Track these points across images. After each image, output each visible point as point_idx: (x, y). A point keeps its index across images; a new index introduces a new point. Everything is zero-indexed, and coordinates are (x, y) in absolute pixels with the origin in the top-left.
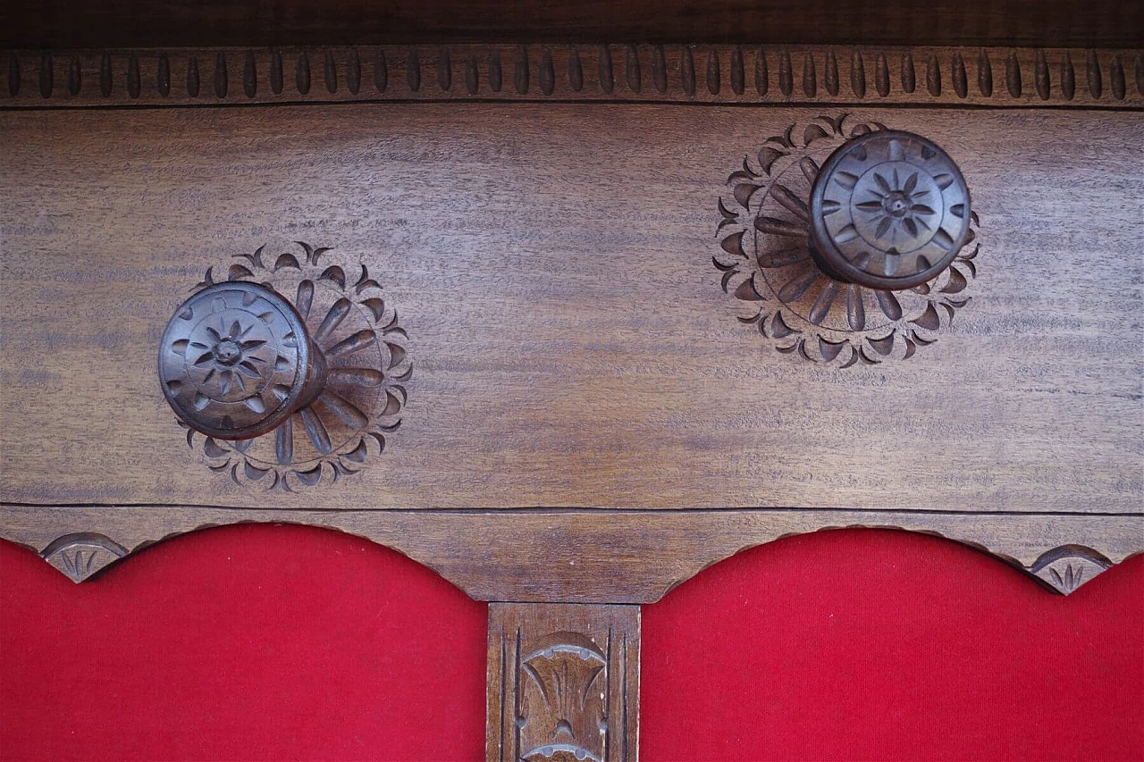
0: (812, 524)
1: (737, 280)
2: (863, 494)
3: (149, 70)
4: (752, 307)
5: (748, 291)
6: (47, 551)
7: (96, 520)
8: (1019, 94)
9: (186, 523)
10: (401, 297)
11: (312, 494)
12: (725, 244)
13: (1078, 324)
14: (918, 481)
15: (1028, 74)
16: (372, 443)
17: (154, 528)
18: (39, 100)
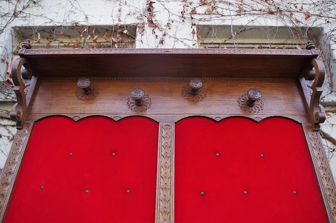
0: (192, 115)
1: (184, 95)
2: (197, 113)
3: (127, 79)
4: (185, 97)
5: (185, 96)
6: (113, 118)
7: (119, 115)
8: (210, 81)
9: (128, 115)
10: (151, 97)
11: (141, 113)
12: (182, 93)
13: (217, 99)
14: (202, 111)
15: (211, 79)
16: (148, 109)
17: (125, 116)
18: (116, 81)
